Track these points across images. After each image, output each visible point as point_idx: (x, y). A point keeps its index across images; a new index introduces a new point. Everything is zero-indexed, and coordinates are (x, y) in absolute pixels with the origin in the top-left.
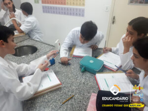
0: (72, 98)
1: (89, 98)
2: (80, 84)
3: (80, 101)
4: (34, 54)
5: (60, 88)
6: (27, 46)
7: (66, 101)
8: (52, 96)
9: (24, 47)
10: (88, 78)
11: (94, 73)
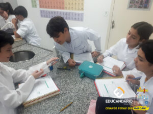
0: (70, 105)
1: (88, 105)
2: (79, 91)
3: (79, 109)
4: (31, 60)
5: (58, 95)
6: (24, 51)
7: (65, 109)
8: (49, 103)
9: (21, 53)
10: (87, 84)
11: (93, 78)
